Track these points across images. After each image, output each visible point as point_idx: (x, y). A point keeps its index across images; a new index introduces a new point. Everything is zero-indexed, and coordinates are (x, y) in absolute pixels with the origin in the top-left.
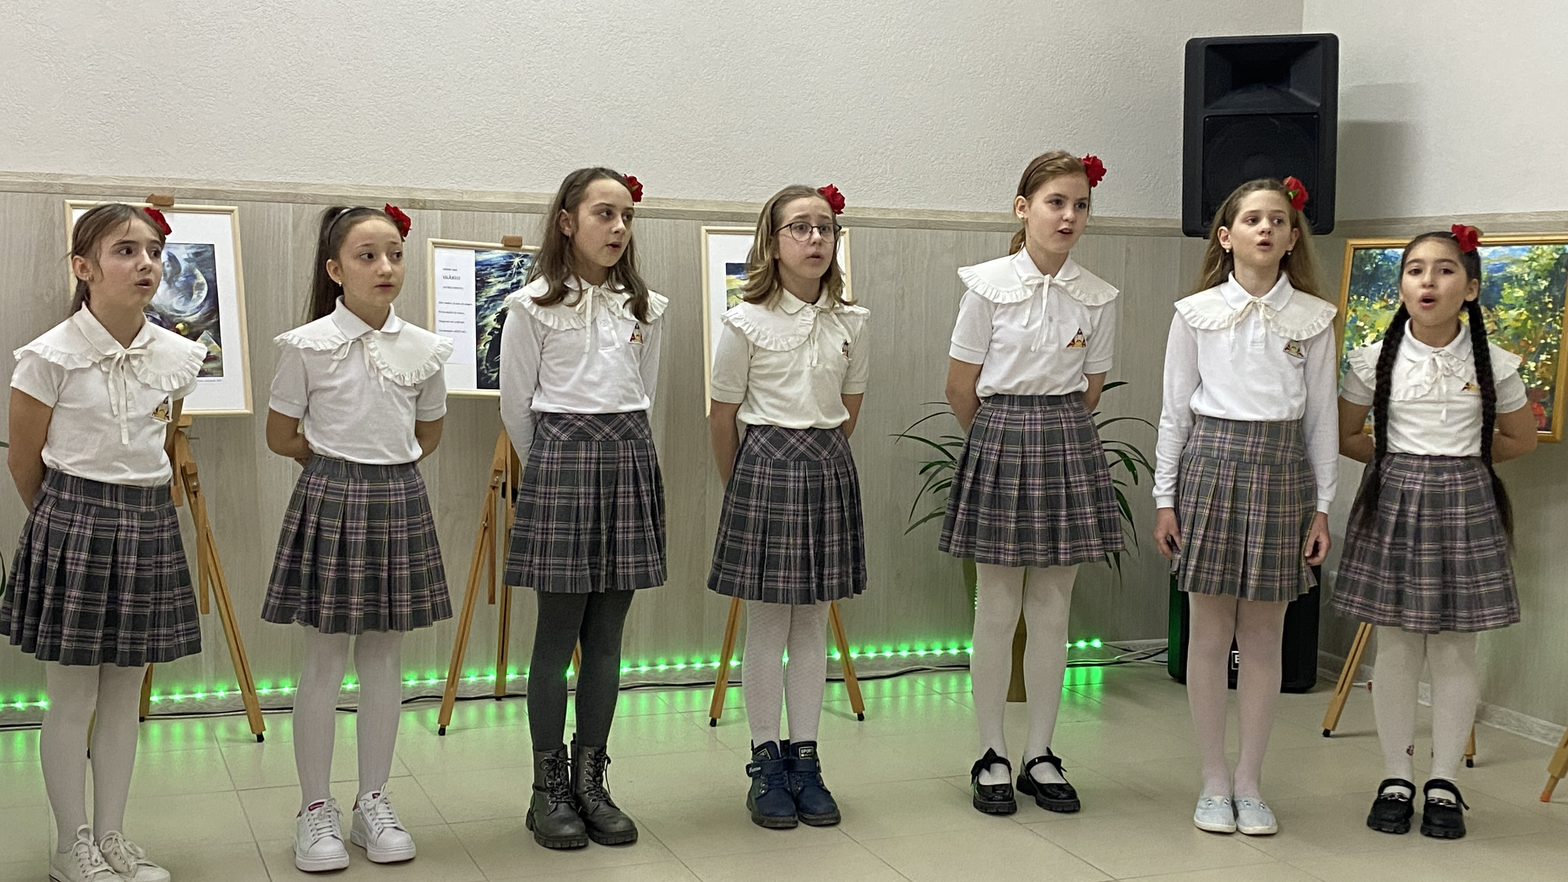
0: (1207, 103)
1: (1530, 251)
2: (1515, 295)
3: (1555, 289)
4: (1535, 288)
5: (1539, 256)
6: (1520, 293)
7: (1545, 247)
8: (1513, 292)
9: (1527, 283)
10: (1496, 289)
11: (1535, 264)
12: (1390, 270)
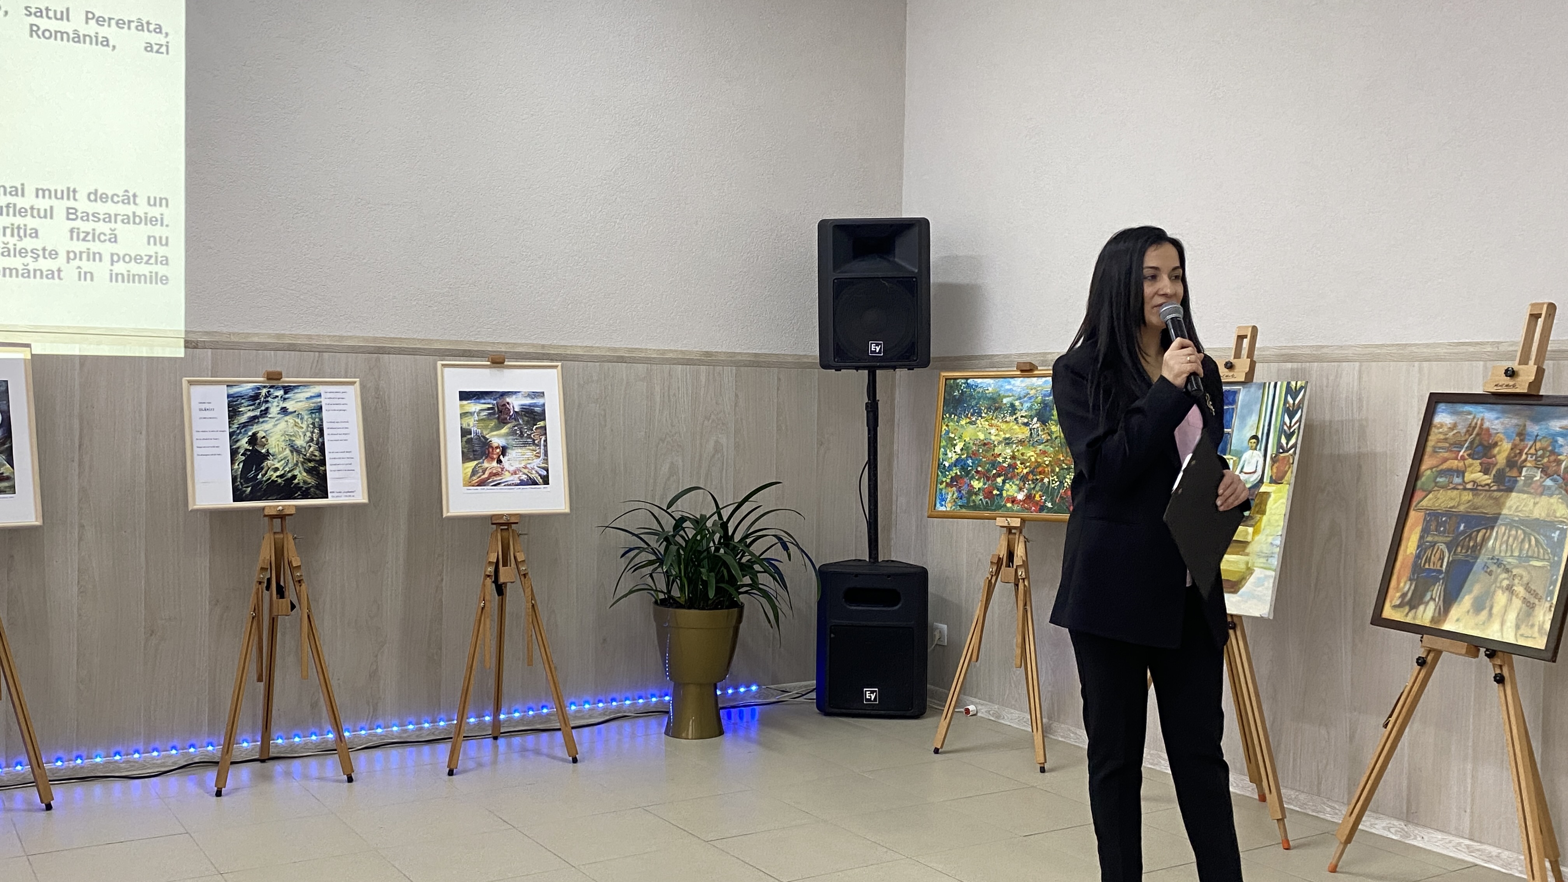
0: (835, 267)
10: (1047, 409)
12: (972, 395)
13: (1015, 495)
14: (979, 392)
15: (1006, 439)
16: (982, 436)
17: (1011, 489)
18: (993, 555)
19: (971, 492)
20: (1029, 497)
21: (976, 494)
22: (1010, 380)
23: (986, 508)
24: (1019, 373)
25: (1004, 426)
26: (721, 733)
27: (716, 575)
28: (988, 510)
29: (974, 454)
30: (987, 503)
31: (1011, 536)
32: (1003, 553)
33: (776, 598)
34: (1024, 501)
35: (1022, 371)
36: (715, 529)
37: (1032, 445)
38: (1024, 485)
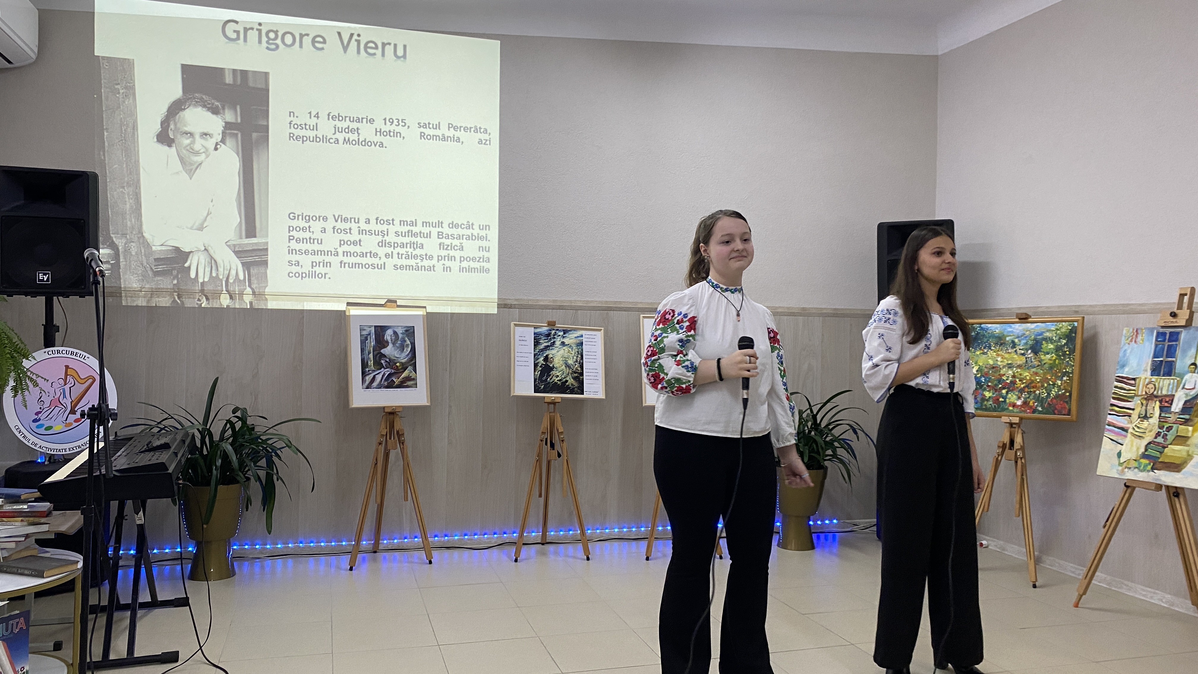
0: (889, 251)
1: (1056, 325)
2: (1049, 347)
3: (1070, 344)
4: (1059, 344)
5: (1060, 327)
6: (1051, 346)
7: (1064, 323)
8: (1047, 346)
9: (1055, 341)
10: (1039, 344)
11: (1058, 332)
12: (984, 335)
13: (1015, 401)
14: (989, 333)
15: (1008, 364)
16: (991, 362)
17: (1012, 398)
18: (1000, 442)
19: (984, 399)
20: (1025, 403)
21: (988, 400)
22: (1011, 325)
23: (995, 410)
24: (1017, 320)
25: (1007, 356)
26: (813, 548)
27: (810, 448)
28: (996, 411)
29: (986, 374)
30: (995, 406)
31: (1013, 429)
32: (1007, 440)
33: (849, 464)
34: (1021, 406)
35: (1020, 319)
36: (808, 418)
37: (1028, 368)
38: (1022, 394)
